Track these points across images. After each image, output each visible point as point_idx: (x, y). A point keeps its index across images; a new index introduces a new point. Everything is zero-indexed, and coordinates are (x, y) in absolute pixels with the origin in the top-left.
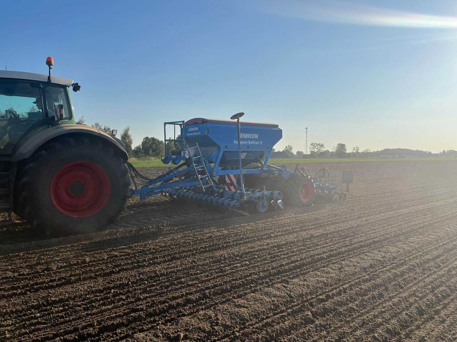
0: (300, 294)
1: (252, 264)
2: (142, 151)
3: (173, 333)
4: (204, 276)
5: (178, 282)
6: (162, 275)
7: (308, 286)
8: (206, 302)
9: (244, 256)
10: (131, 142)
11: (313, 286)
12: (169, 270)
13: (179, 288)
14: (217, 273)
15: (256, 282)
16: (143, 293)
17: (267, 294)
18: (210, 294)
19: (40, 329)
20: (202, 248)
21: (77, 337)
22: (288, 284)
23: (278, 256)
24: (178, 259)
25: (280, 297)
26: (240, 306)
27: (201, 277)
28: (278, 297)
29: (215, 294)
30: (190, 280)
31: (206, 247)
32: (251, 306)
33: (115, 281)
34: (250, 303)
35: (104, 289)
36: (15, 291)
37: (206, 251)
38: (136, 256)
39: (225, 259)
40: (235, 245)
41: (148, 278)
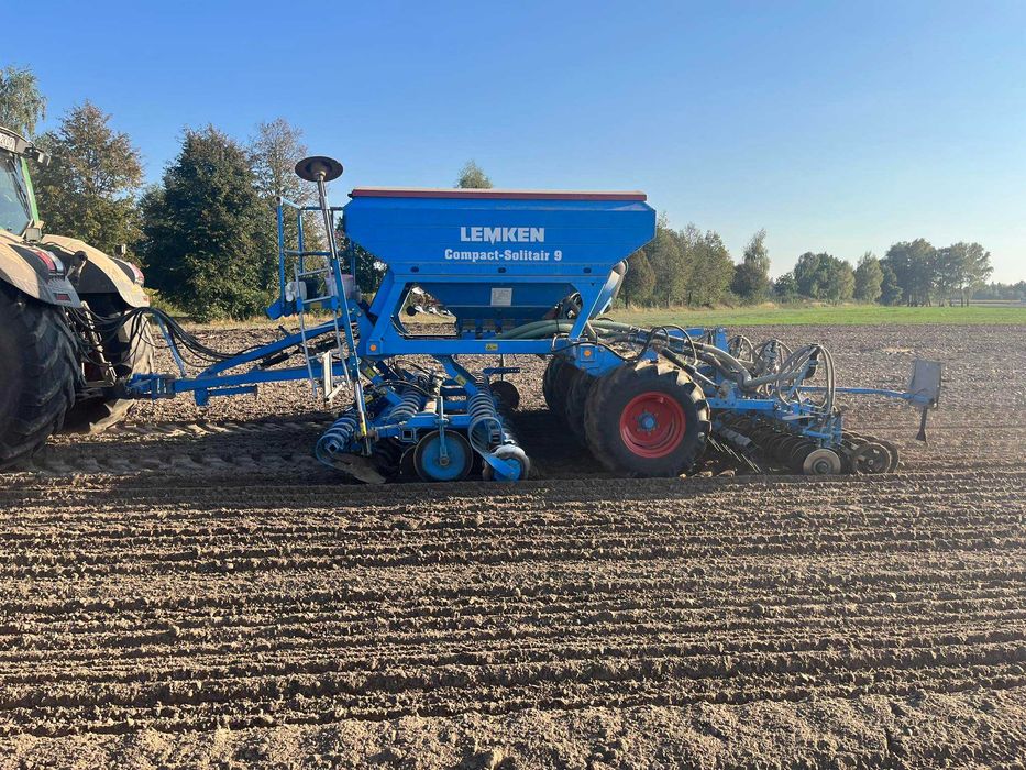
0: (935, 748)
1: (866, 613)
2: (795, 285)
3: (485, 743)
4: (700, 615)
5: (620, 615)
6: (601, 588)
7: (985, 728)
8: (641, 688)
9: (859, 584)
10: (765, 266)
11: (1003, 733)
12: (621, 581)
13: (614, 631)
14: (740, 615)
15: (826, 670)
16: (526, 621)
17: (818, 718)
18: (664, 668)
19: (291, 646)
20: (750, 540)
21: (318, 684)
22: (914, 705)
23: (967, 608)
24: (672, 556)
25: (858, 738)
26: (706, 729)
27: (690, 615)
28: (850, 736)
29: (680, 672)
30: (656, 617)
31: (761, 540)
32: (740, 738)
33: (490, 579)
34: (745, 729)
35: (461, 591)
36: (314, 559)
37: (754, 551)
38: (582, 529)
39: (793, 581)
40: (853, 550)
41: (564, 588)
